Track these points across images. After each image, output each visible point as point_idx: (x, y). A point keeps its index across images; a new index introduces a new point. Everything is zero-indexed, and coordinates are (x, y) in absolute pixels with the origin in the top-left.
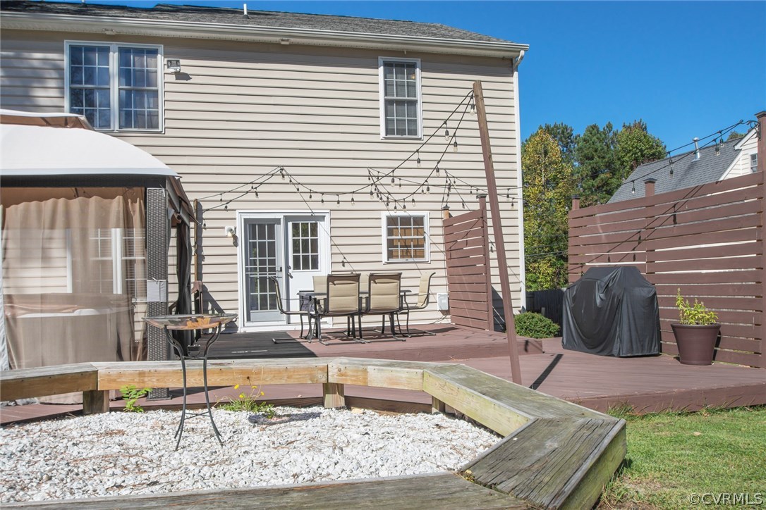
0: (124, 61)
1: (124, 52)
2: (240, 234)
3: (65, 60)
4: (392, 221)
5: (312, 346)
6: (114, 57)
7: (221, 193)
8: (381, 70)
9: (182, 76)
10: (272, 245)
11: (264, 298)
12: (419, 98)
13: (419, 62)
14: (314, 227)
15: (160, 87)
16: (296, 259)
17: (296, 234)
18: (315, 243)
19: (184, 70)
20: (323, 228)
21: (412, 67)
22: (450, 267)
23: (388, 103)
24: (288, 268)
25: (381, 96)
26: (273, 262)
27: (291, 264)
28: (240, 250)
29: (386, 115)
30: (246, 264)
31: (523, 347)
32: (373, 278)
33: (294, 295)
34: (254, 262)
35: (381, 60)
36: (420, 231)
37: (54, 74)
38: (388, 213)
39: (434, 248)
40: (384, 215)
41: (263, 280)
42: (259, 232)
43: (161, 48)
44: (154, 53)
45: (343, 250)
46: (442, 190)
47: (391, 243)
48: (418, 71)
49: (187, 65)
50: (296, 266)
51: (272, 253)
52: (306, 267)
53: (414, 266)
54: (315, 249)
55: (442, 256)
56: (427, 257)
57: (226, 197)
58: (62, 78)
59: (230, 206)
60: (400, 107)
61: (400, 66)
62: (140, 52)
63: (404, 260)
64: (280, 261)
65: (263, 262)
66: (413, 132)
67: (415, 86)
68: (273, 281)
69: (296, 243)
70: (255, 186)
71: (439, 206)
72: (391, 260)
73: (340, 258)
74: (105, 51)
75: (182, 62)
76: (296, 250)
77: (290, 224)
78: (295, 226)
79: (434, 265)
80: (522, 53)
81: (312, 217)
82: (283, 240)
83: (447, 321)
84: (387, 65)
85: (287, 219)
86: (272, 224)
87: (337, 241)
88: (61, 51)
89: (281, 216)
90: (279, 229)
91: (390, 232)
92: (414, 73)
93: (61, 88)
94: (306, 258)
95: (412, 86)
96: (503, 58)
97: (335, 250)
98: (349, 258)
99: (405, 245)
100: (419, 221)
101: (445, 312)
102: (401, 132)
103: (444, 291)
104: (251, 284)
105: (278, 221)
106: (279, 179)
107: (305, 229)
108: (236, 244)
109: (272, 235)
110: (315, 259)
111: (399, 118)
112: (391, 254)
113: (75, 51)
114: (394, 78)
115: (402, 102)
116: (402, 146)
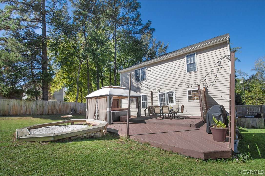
0: (141, 71)
1: (141, 69)
2: (159, 97)
3: (134, 73)
4: (189, 92)
6: (140, 70)
8: (186, 58)
9: (149, 71)
10: (165, 98)
12: (196, 62)
13: (195, 53)
14: (173, 94)
15: (146, 73)
16: (169, 101)
17: (169, 96)
18: (173, 97)
23: (188, 65)
24: (168, 103)
25: (186, 64)
26: (165, 102)
28: (159, 100)
29: (187, 68)
30: (160, 102)
31: (190, 126)
34: (161, 102)
35: (186, 56)
36: (197, 93)
38: (188, 90)
40: (187, 91)
44: (145, 68)
45: (178, 99)
47: (189, 97)
49: (149, 69)
51: (165, 100)
52: (171, 102)
53: (196, 102)
54: (173, 99)
58: (135, 75)
59: (157, 92)
60: (191, 65)
61: (190, 56)
62: (143, 68)
63: (193, 101)
65: (163, 102)
66: (195, 70)
67: (195, 59)
69: (169, 98)
70: (161, 88)
72: (190, 101)
73: (178, 101)
74: (139, 70)
75: (148, 68)
77: (168, 94)
78: (169, 94)
81: (171, 92)
82: (167, 97)
84: (188, 57)
85: (167, 93)
86: (164, 94)
87: (177, 97)
88: (134, 71)
90: (166, 95)
91: (189, 94)
92: (194, 56)
94: (171, 101)
95: (194, 59)
96: (224, 42)
97: (176, 99)
98: (180, 100)
99: (194, 97)
100: (197, 91)
102: (191, 71)
106: (165, 86)
107: (171, 95)
108: (158, 99)
110: (173, 101)
111: (191, 67)
112: (190, 99)
113: (136, 71)
114: (189, 59)
115: (192, 64)
116: (192, 74)
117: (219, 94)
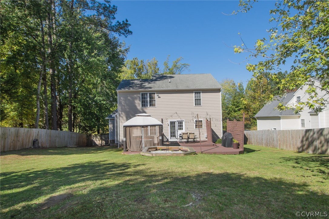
0: (150, 95)
1: (150, 94)
2: (169, 124)
4: (196, 121)
5: (180, 144)
6: (148, 95)
7: (166, 117)
8: (194, 93)
9: (159, 97)
10: (175, 126)
11: (173, 135)
12: (201, 98)
13: (201, 91)
14: (182, 122)
15: (156, 99)
16: (179, 128)
17: (179, 124)
19: (159, 96)
20: (183, 122)
21: (200, 93)
22: (207, 130)
23: (195, 99)
24: (177, 130)
26: (175, 129)
27: (178, 129)
28: (169, 127)
29: (195, 102)
30: (170, 129)
32: (190, 134)
33: (179, 134)
35: (194, 92)
36: (201, 123)
37: (138, 98)
39: (204, 126)
41: (173, 132)
42: (173, 123)
43: (156, 93)
44: (154, 94)
46: (206, 115)
47: (196, 125)
48: (201, 93)
49: (160, 95)
50: (179, 129)
51: (175, 127)
52: (181, 129)
54: (182, 126)
55: (206, 128)
56: (203, 128)
57: (167, 118)
58: (140, 99)
59: (167, 119)
61: (198, 93)
62: (152, 94)
63: (198, 128)
64: (176, 129)
65: (173, 129)
66: (200, 104)
68: (175, 132)
69: (179, 125)
70: (172, 116)
71: (205, 118)
73: (187, 128)
76: (179, 126)
77: (178, 122)
78: (179, 122)
79: (204, 129)
80: (221, 89)
82: (177, 125)
83: (207, 139)
84: (195, 93)
85: (177, 121)
86: (175, 122)
87: (186, 125)
88: (140, 94)
89: (176, 121)
90: (176, 123)
91: (196, 123)
93: (140, 100)
94: (181, 128)
95: (200, 96)
96: (218, 90)
99: (199, 126)
100: (201, 121)
101: (206, 138)
102: (198, 105)
103: (206, 134)
104: (171, 133)
105: (176, 122)
106: (176, 114)
107: (180, 123)
108: (168, 126)
109: (175, 124)
110: (182, 128)
111: (198, 102)
112: (196, 127)
113: (142, 94)
114: (196, 95)
115: (198, 99)
116: (198, 107)
117: (214, 124)
